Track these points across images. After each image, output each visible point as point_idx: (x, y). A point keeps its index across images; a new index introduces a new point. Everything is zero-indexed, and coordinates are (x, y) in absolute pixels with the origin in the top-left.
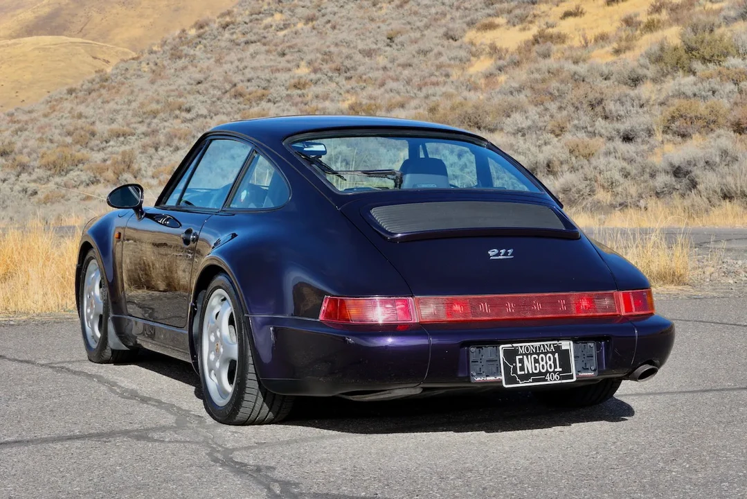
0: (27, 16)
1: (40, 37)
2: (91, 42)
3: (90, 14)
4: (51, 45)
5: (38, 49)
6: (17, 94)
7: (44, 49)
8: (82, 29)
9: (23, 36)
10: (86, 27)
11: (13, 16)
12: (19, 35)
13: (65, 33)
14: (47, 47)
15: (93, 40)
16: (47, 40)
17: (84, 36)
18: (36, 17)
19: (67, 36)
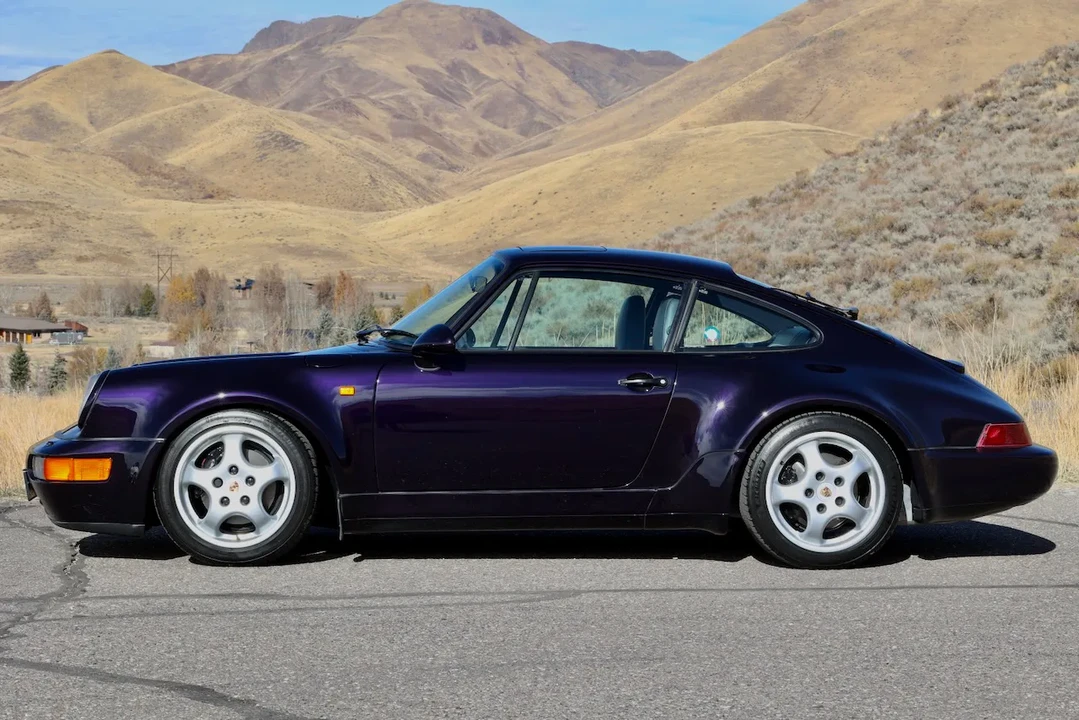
0: (734, 92)
1: (749, 123)
2: (822, 129)
3: (825, 87)
4: (764, 134)
5: (746, 140)
6: (714, 206)
7: (755, 141)
8: (813, 110)
9: (726, 122)
10: (819, 107)
11: (713, 93)
12: (720, 122)
13: (789, 116)
14: (759, 137)
15: (830, 126)
16: (758, 126)
17: (816, 120)
18: (747, 94)
19: (790, 121)
